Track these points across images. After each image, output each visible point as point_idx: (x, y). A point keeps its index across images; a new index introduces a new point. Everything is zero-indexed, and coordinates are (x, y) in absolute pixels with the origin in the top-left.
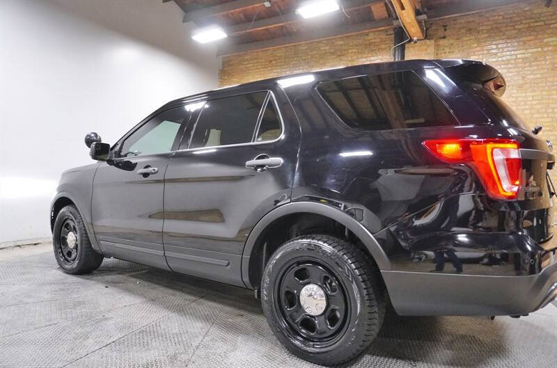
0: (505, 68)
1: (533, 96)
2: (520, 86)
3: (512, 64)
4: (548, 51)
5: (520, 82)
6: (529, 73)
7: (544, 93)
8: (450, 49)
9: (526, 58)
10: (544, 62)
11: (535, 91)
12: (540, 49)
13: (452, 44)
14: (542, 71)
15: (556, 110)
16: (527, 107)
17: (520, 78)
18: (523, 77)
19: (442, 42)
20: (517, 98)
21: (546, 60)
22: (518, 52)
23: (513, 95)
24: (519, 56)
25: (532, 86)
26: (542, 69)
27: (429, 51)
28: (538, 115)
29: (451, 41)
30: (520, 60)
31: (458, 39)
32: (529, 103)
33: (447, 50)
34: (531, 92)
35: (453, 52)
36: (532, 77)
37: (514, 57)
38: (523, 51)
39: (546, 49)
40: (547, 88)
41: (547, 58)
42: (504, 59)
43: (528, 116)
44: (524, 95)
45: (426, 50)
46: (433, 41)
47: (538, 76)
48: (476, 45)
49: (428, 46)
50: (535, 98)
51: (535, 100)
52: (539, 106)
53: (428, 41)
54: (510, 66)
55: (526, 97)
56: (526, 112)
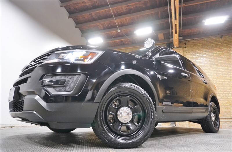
0: (210, 58)
1: (222, 69)
2: (217, 65)
3: (212, 57)
4: (224, 53)
5: (216, 63)
6: (219, 60)
7: (226, 67)
8: (188, 51)
9: (217, 55)
10: (224, 57)
11: (222, 67)
12: (221, 52)
13: (189, 50)
14: (224, 60)
15: (231, 73)
16: (220, 72)
17: (216, 62)
18: (217, 62)
19: (185, 49)
20: (216, 69)
21: (224, 56)
22: (214, 53)
23: (215, 68)
24: (214, 54)
25: (221, 65)
26: (223, 59)
27: (181, 52)
28: (225, 75)
29: (189, 49)
30: (215, 56)
31: (191, 48)
32: (221, 71)
33: (187, 52)
34: (221, 67)
35: (190, 52)
36: (220, 62)
37: (212, 55)
38: (216, 53)
39: (223, 52)
40: (226, 66)
41: (225, 55)
42: (209, 55)
43: (222, 76)
44: (218, 68)
45: (180, 51)
46: (182, 48)
47: (223, 61)
48: (198, 50)
49: (180, 50)
50: (223, 69)
51: (223, 70)
52: (225, 72)
53: (180, 48)
54: (211, 58)
55: (219, 69)
56: (220, 74)
